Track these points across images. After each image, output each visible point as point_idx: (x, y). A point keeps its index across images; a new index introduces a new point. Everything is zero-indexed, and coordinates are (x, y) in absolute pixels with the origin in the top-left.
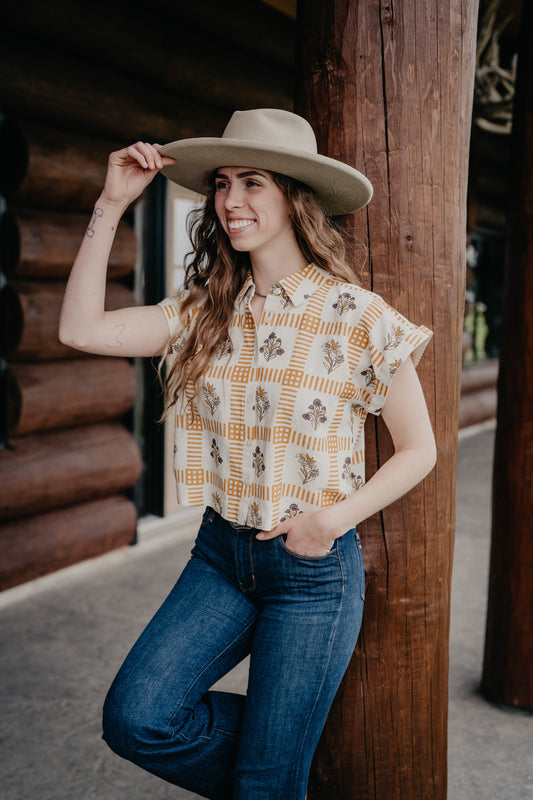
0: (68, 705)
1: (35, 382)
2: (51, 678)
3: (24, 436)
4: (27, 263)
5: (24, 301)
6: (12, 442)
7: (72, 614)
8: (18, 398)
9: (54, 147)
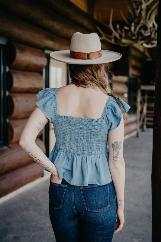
0: (43, 233)
1: (17, 126)
2: (34, 224)
3: (14, 143)
4: (15, 88)
5: (14, 100)
6: (10, 145)
7: (31, 201)
8: (12, 131)
9: (23, 50)
